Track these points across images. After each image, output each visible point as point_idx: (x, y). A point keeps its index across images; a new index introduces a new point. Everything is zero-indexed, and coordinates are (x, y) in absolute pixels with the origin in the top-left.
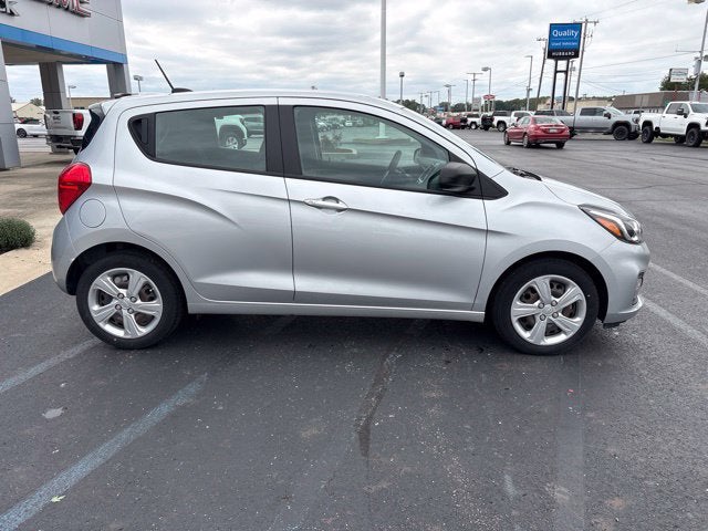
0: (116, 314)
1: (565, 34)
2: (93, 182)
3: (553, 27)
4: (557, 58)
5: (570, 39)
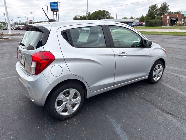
0: (66, 107)
1: (54, 5)
2: (56, 58)
3: (51, 3)
4: (54, 11)
5: (55, 6)
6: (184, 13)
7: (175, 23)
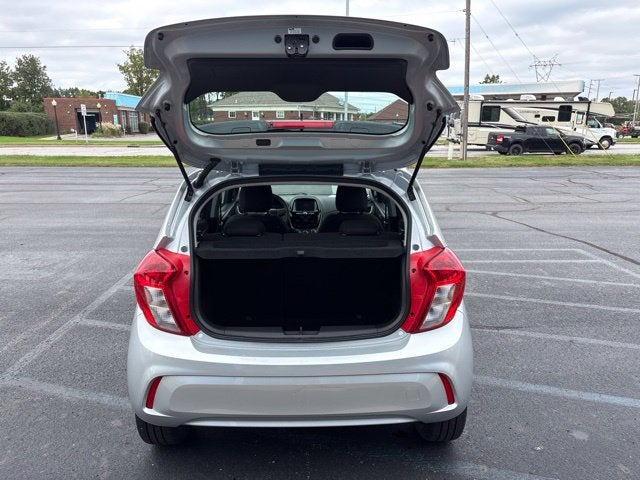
6: (115, 98)
7: (96, 128)
